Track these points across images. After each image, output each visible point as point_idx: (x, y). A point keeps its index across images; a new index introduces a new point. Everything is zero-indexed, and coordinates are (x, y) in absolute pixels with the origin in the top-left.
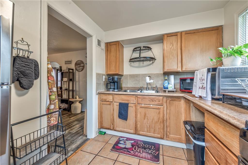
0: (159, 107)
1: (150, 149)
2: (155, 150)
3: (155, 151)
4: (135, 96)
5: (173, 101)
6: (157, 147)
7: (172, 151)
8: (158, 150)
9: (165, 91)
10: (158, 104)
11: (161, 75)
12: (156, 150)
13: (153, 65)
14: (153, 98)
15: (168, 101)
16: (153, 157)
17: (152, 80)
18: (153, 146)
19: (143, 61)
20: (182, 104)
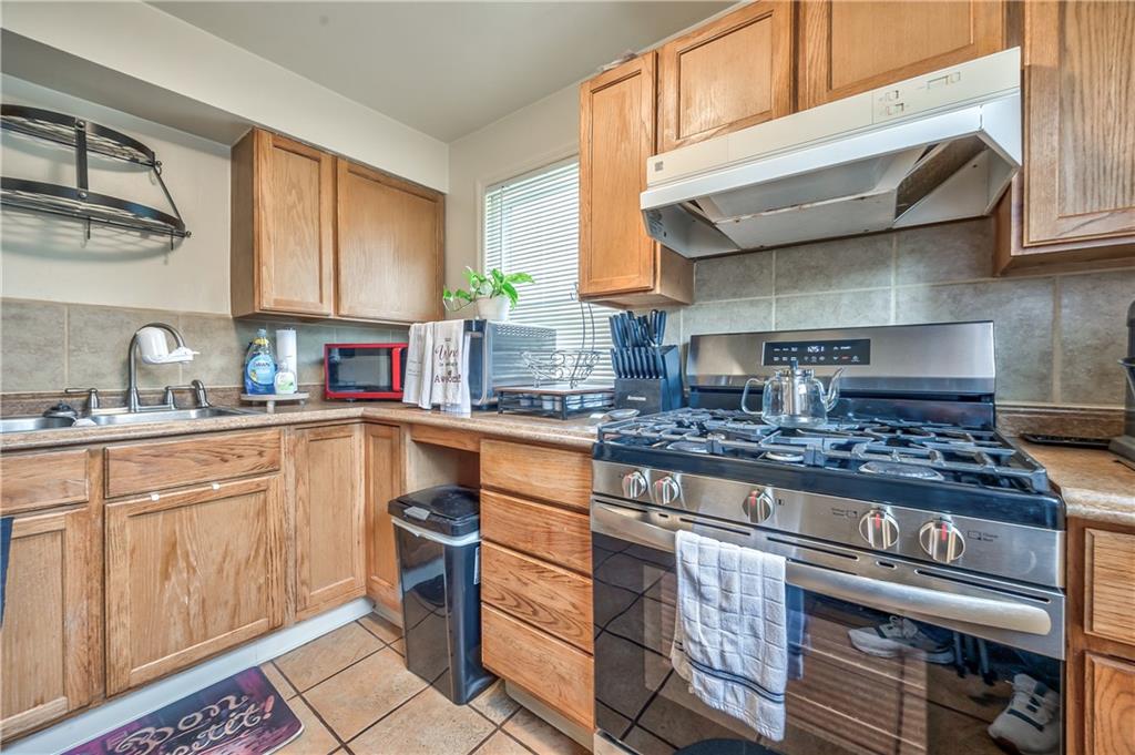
0: (258, 485)
1: (219, 720)
2: (249, 703)
3: (252, 706)
4: (83, 450)
5: (321, 442)
6: (253, 686)
7: (324, 656)
8: (267, 689)
9: (263, 404)
10: (255, 471)
11: (222, 323)
12: (254, 699)
13: (166, 262)
14: (223, 444)
15: (301, 447)
16: (259, 735)
17: (183, 350)
18: (196, 714)
19: (87, 218)
20: (357, 447)
